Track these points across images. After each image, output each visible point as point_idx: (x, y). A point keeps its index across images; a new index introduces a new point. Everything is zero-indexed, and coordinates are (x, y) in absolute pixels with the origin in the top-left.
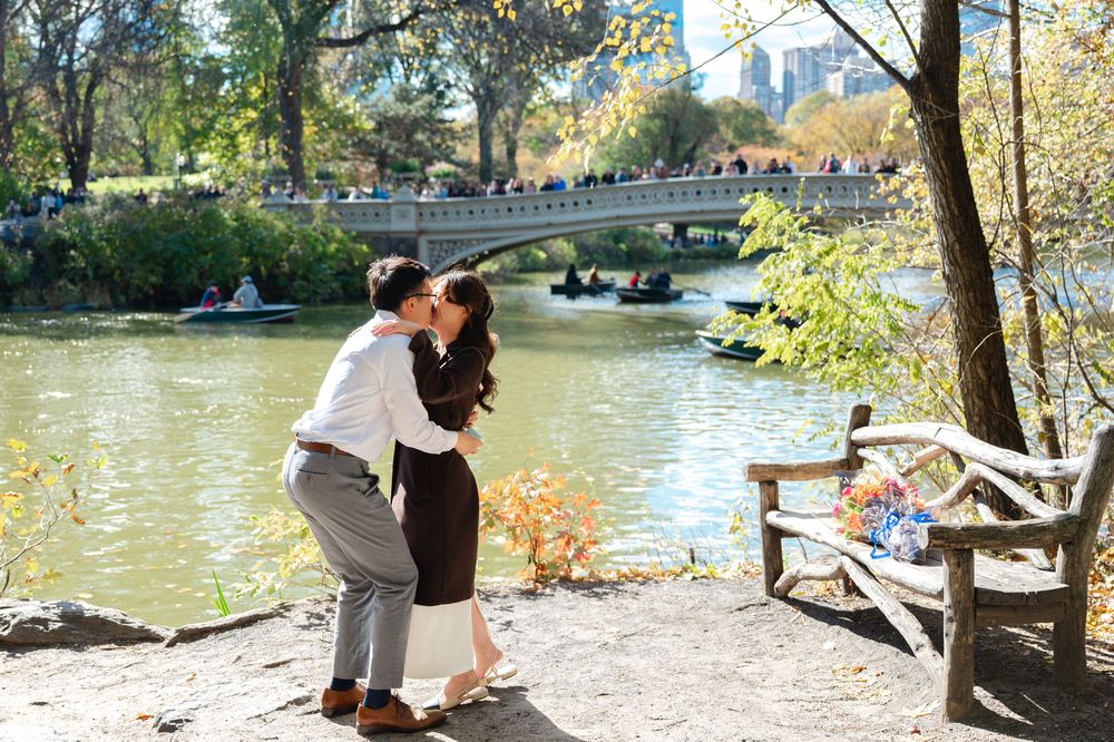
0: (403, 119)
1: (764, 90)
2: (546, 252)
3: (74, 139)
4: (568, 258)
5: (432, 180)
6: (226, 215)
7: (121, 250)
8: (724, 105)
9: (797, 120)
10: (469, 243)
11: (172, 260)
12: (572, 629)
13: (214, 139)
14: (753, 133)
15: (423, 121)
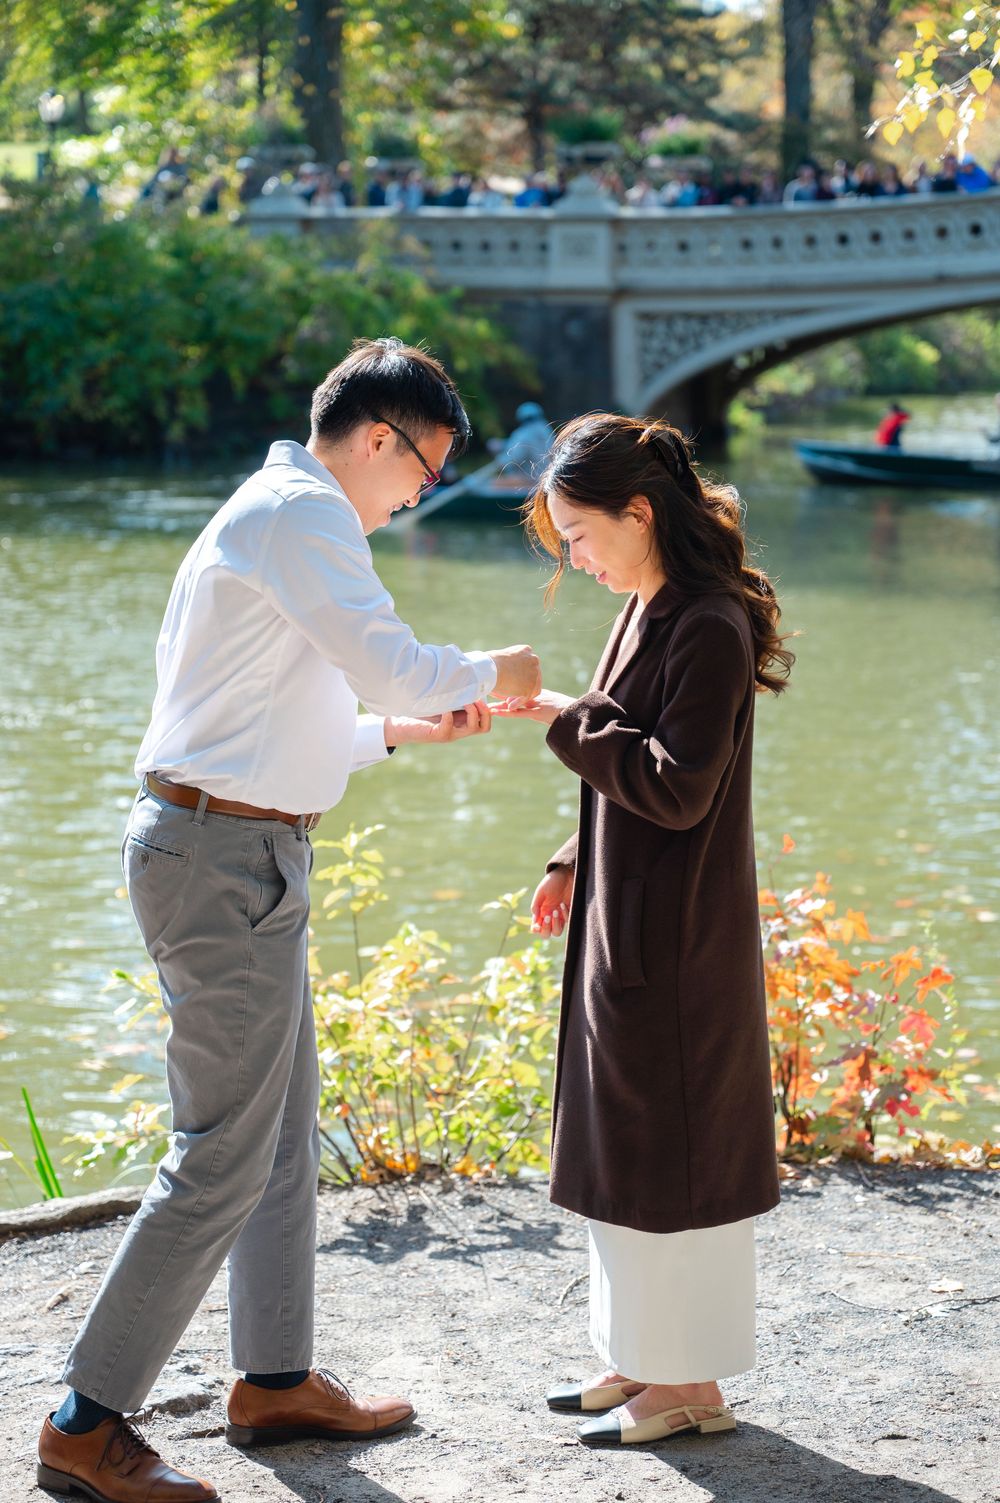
0: (590, 11)
5: (655, 161)
6: (153, 242)
10: (740, 321)
11: (22, 348)
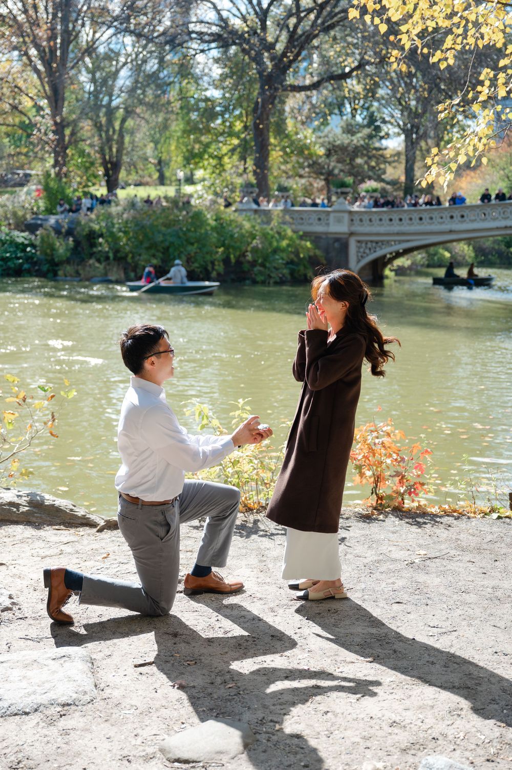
0: (347, 147)
2: (450, 252)
3: (110, 158)
4: (467, 258)
7: (133, 240)
10: (388, 243)
11: (168, 248)
12: (390, 549)
13: (207, 159)
15: (362, 149)
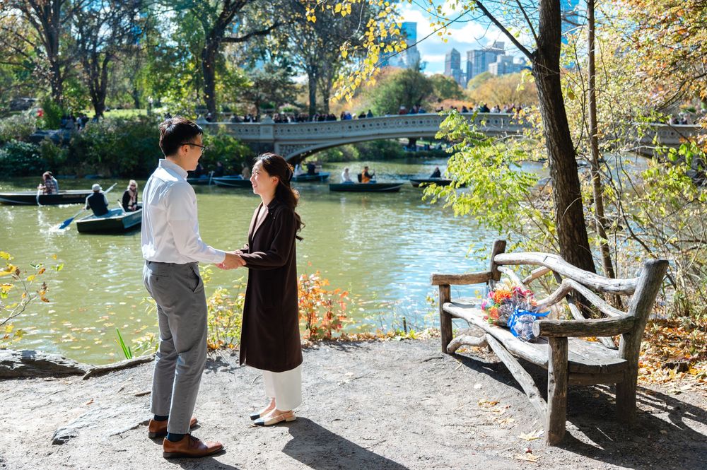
1: (457, 71)
2: (342, 152)
3: (96, 89)
5: (282, 113)
7: (116, 147)
8: (437, 78)
9: (473, 86)
10: (301, 146)
11: (143, 152)
12: (325, 373)
13: (169, 90)
14: (451, 93)
15: (280, 83)
